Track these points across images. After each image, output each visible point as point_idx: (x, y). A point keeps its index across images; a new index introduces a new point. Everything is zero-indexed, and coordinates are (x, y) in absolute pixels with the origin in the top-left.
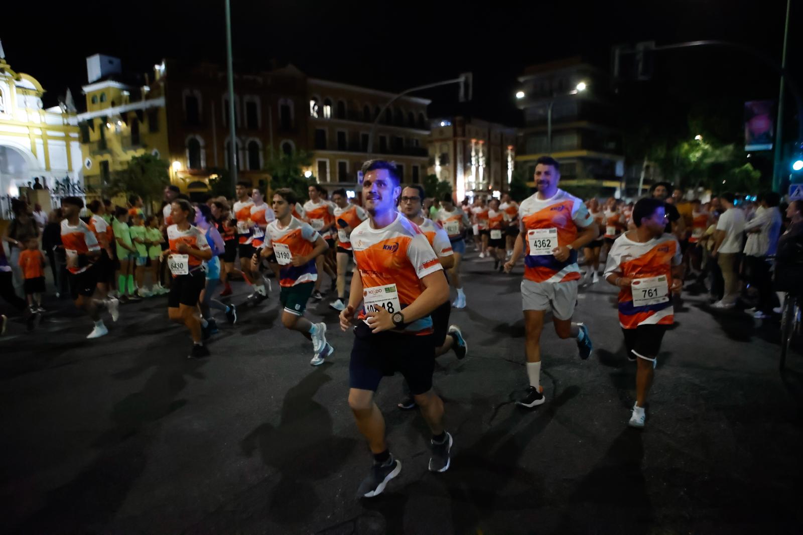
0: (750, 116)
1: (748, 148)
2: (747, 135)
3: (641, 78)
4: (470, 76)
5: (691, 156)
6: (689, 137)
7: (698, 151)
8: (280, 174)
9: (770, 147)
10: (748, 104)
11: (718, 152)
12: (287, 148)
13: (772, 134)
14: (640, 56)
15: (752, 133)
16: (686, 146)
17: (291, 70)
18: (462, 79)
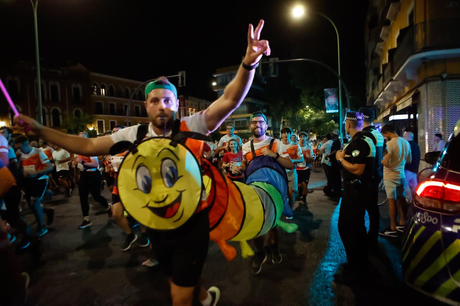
0: (327, 96)
1: (328, 112)
2: (326, 105)
3: (273, 76)
4: (184, 73)
5: (305, 116)
6: (302, 106)
7: (307, 114)
8: (72, 128)
9: (337, 111)
10: (325, 90)
11: (317, 114)
12: (77, 113)
13: (337, 105)
14: (271, 65)
15: (329, 105)
16: (302, 111)
17: (80, 67)
18: (180, 75)
